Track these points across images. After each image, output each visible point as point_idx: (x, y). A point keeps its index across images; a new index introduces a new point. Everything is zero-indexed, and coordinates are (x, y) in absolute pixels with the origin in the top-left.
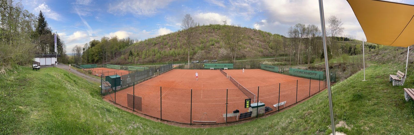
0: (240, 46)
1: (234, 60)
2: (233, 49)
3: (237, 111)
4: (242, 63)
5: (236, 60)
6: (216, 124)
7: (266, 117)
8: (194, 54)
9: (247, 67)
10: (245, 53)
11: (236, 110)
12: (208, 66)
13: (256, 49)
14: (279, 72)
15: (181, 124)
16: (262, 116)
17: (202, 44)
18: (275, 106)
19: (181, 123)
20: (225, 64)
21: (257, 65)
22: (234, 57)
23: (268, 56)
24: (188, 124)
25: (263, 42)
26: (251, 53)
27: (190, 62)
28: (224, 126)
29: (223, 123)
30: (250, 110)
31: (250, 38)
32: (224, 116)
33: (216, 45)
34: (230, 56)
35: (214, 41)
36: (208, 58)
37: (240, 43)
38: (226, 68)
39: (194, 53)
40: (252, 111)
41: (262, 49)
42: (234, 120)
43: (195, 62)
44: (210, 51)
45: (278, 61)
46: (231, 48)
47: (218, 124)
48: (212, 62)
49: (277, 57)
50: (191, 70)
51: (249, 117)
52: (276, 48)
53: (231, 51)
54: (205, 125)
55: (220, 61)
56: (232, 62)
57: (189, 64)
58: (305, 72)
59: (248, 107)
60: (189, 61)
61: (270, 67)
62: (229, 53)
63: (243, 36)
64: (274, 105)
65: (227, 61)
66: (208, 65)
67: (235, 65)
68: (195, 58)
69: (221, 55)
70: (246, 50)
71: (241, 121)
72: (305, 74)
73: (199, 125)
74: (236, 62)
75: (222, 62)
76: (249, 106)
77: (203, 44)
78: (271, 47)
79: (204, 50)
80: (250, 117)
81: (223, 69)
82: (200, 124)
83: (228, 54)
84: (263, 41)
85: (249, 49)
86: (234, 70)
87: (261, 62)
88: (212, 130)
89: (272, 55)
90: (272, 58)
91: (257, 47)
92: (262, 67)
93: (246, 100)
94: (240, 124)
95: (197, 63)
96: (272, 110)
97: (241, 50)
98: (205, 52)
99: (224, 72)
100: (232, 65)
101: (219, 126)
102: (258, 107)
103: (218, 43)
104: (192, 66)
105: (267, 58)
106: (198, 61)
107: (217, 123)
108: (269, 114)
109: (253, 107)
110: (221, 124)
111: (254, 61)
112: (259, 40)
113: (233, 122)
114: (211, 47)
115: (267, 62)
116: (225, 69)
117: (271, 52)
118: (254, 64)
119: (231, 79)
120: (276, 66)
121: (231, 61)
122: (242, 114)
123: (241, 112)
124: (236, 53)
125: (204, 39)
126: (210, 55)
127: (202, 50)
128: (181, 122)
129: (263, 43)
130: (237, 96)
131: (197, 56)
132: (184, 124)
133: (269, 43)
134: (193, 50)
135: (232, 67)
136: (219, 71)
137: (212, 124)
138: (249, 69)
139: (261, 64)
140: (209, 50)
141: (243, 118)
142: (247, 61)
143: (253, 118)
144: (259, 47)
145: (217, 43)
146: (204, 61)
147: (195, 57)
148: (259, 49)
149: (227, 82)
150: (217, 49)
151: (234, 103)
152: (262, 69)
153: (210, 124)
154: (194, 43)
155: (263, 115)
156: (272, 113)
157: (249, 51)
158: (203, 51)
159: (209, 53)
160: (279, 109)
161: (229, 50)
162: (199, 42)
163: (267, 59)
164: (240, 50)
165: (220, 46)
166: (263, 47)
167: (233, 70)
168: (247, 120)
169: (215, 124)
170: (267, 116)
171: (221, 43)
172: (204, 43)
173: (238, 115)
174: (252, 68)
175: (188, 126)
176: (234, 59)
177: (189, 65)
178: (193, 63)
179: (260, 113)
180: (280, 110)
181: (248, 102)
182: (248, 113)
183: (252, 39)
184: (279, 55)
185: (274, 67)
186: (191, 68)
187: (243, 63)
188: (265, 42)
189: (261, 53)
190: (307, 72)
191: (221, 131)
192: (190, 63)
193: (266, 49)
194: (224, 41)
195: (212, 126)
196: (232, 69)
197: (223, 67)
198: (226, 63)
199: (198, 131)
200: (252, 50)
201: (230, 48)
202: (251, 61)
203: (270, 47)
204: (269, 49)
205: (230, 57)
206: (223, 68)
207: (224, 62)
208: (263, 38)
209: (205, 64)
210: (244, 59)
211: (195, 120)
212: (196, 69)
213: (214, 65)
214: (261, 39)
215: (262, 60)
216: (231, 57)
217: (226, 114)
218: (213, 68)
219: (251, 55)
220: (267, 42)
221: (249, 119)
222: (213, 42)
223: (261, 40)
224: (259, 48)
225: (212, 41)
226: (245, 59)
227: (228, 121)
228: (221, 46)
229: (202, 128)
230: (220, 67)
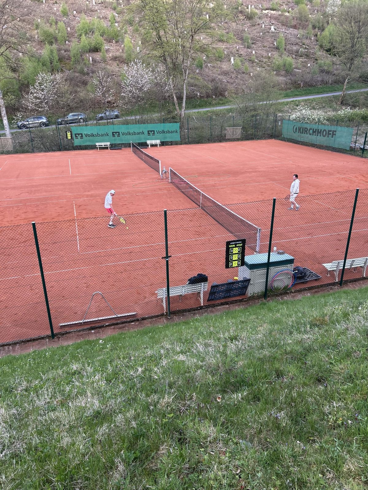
0: (203, 49)
1: (180, 108)
2: (174, 65)
3: (201, 279)
4: (211, 119)
5: (187, 108)
6: (138, 320)
7: (296, 299)
8: (20, 89)
9: (229, 132)
10: (221, 81)
11: (196, 275)
12: (87, 135)
13: (265, 60)
14: (352, 151)
15: (18, 346)
16: (281, 294)
17: (47, 46)
18: (329, 266)
19: (15, 344)
20: (150, 127)
21: (268, 125)
22: (180, 98)
23: (311, 86)
24: (43, 338)
25: (295, 27)
26: (246, 77)
27: (10, 123)
28: (161, 324)
29: (157, 316)
30: (243, 273)
31: (241, 12)
32: (162, 294)
33: (107, 51)
34: (167, 95)
35: (97, 33)
36: (80, 105)
37: (202, 38)
38: (154, 142)
39: (23, 84)
40: (248, 278)
41: (289, 59)
42: (191, 304)
43: (31, 122)
44: (88, 74)
45: (354, 106)
46: (169, 60)
47: (144, 319)
48: (102, 118)
49: (352, 88)
50: (22, 156)
51: (239, 295)
52: (352, 47)
53: (169, 74)
54: (100, 330)
55: (129, 113)
56: (173, 118)
57: (7, 131)
59: (235, 264)
60: (5, 122)
61: (317, 132)
62: (161, 80)
63: (212, 5)
64: (324, 265)
65: (156, 115)
66: (86, 130)
67: (186, 127)
68: (30, 106)
69: (130, 92)
70: (225, 66)
71: (214, 306)
73: (80, 331)
74: (189, 117)
75: (138, 117)
76: (240, 263)
77: (55, 46)
78: (328, 46)
79: (62, 71)
80: (244, 294)
81: (145, 145)
82: (83, 330)
83: (157, 84)
84: (294, 23)
85: (238, 60)
86: (183, 146)
87: (281, 111)
88: (124, 338)
89: (330, 79)
90: (327, 92)
91: (267, 52)
92: (287, 131)
93: (228, 243)
94: (213, 315)
95: (44, 128)
96: (316, 280)
97: (207, 66)
98: (70, 80)
99: (148, 156)
100: (176, 126)
101: (148, 325)
102: (268, 265)
103: (117, 42)
104: (25, 139)
105: (307, 94)
106: (44, 120)
107: (139, 317)
108: (305, 290)
109: (253, 267)
110: (152, 317)
111: (255, 110)
112: (276, 19)
113: (189, 311)
114: (90, 57)
115: (306, 112)
116: (152, 146)
117: (326, 68)
118: (256, 120)
119: (176, 181)
120: (341, 126)
121: (169, 112)
122: (217, 286)
123: (213, 280)
124: (187, 78)
125: (56, 23)
126: (88, 91)
127: (53, 71)
128: (16, 340)
129: (295, 32)
130: (198, 234)
131: (36, 98)
132: (28, 341)
133: (319, 28)
134: (14, 70)
135: (177, 137)
136: (128, 153)
137: (122, 323)
138: (238, 140)
139: (282, 120)
140: (82, 72)
141: (220, 298)
142: (230, 110)
143: (253, 298)
144: (277, 48)
145: (109, 41)
146: (70, 116)
147: (29, 101)
148: (278, 59)
149: (160, 189)
150: (114, 67)
151: (191, 255)
152: (284, 139)
153: (117, 324)
154: (13, 40)
155: (285, 291)
156: (318, 287)
157: (238, 71)
158: (58, 76)
159: (85, 83)
160: (344, 279)
161: (161, 68)
162: (35, 33)
163: (306, 100)
164: (201, 67)
165: (124, 56)
166: (295, 48)
167: (179, 146)
168: (232, 303)
169: (132, 322)
170: (300, 297)
171: (127, 39)
172: (56, 40)
173: (203, 288)
174: (247, 137)
175: (43, 345)
176: (180, 104)
177: (9, 136)
178: (24, 126)
179: (276, 284)
180: (347, 282)
181: (236, 250)
182: (237, 282)
183: (250, 17)
184: (360, 77)
185: (333, 128)
186: (19, 149)
187: (214, 117)
188: (304, 27)
189: (285, 76)
191: (154, 337)
192: (11, 128)
193: (307, 56)
194: (137, 30)
195: (124, 327)
196: (177, 143)
197: (142, 136)
198: (152, 121)
199: (81, 348)
200: (247, 64)
201: (165, 60)
202: (246, 110)
203: (321, 46)
204: (320, 53)
205: (165, 99)
206: (143, 141)
207: (145, 117)
208: (296, 10)
209: (75, 128)
210: (218, 104)
211: (64, 320)
212: (40, 150)
213: (110, 129)
214: (287, 14)
215: (287, 103)
216: (171, 97)
217: (165, 289)
218: (108, 144)
219: (244, 87)
220: (310, 26)
221: (241, 301)
222: (96, 38)
223: (287, 17)
224: (276, 54)
225: (89, 31)
226: (223, 104)
227: (175, 307)
228: (130, 55)
229: (92, 338)
230: (131, 139)
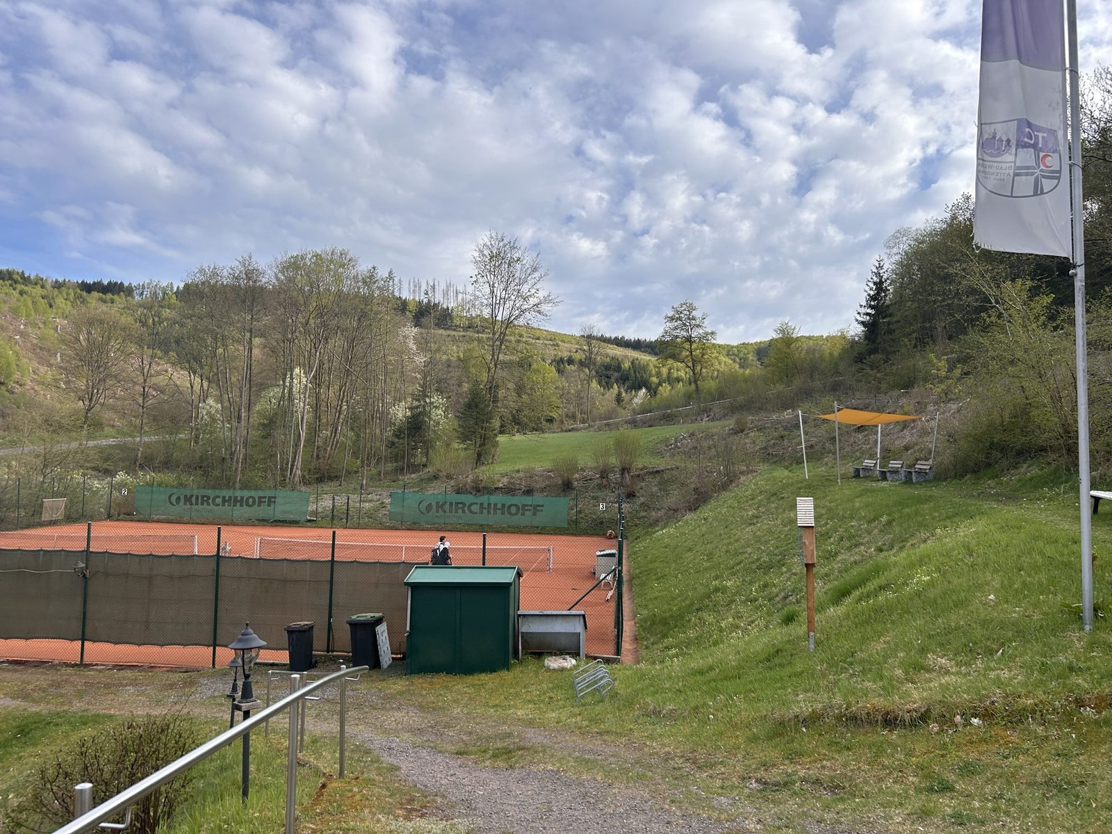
58: (486, 506)
61: (231, 501)
72: (485, 511)
190: (495, 505)
